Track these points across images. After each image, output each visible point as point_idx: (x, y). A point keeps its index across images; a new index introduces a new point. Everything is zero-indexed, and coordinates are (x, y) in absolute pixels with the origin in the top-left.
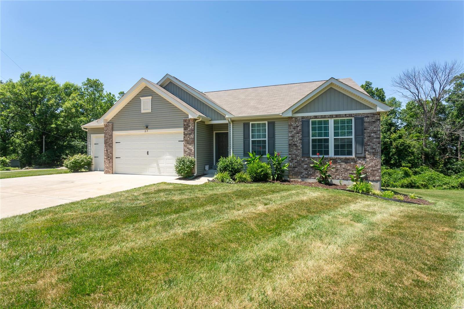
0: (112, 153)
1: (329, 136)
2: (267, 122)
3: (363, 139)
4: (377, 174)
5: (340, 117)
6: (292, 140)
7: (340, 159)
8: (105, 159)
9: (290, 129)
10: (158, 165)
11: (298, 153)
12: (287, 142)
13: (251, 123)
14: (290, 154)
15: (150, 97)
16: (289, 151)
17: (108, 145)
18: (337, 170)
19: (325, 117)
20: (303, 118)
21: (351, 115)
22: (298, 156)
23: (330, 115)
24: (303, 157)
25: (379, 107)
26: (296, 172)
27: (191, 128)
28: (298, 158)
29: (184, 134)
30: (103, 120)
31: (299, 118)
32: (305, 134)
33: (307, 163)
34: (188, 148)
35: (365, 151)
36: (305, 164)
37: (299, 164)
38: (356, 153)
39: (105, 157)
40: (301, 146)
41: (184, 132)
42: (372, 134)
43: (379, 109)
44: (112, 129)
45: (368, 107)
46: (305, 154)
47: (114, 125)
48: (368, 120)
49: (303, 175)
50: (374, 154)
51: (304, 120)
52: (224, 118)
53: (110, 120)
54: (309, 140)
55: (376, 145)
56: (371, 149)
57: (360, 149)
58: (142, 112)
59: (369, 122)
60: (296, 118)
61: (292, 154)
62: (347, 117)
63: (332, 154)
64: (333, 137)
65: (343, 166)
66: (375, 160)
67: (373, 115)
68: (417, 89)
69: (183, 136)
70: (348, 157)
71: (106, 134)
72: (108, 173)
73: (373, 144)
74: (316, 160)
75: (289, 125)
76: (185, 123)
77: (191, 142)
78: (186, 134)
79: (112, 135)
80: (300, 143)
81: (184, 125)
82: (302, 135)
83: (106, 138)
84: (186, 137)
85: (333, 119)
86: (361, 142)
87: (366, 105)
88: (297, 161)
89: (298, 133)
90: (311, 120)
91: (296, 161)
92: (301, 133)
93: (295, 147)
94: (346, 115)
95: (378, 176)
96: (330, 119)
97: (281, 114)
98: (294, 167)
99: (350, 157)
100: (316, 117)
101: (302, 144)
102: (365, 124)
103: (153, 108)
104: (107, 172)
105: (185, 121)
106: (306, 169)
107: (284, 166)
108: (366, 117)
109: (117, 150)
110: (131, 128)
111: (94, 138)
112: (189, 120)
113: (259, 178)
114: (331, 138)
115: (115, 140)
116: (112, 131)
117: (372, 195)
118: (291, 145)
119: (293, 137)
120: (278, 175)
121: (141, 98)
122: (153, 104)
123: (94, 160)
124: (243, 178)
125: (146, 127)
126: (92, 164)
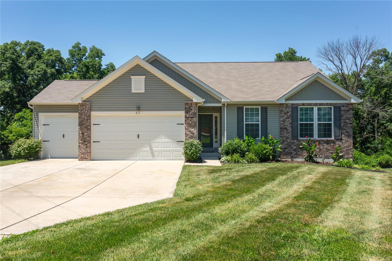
0: (90, 137)
1: (313, 121)
2: (260, 107)
3: (340, 124)
4: (351, 153)
5: (323, 105)
6: (283, 124)
7: (323, 141)
8: (79, 143)
9: (282, 114)
10: (151, 149)
11: (289, 136)
12: (279, 126)
13: (244, 107)
14: (281, 137)
15: (145, 76)
16: (280, 134)
17: (85, 127)
18: (320, 150)
19: (311, 104)
20: (292, 104)
21: (331, 104)
22: (288, 138)
23: (315, 103)
24: (292, 139)
25: (353, 99)
26: (287, 153)
27: (193, 111)
28: (289, 140)
29: (186, 118)
30: (80, 98)
31: (289, 105)
32: (294, 119)
33: (296, 144)
34: (190, 132)
35: (342, 134)
36: (294, 146)
37: (289, 145)
38: (335, 136)
39: (80, 141)
40: (291, 130)
41: (185, 116)
42: (347, 121)
43: (353, 101)
44: (90, 109)
45: (344, 98)
46: (295, 137)
47: (92, 104)
48: (344, 109)
49: (293, 156)
50: (348, 136)
51: (294, 107)
52: (220, 102)
53: (87, 99)
54: (298, 124)
55: (349, 129)
56: (346, 132)
57: (338, 131)
58: (132, 92)
59: (344, 110)
60: (287, 105)
61: (283, 137)
62: (328, 105)
63: (316, 137)
64: (317, 122)
65: (325, 147)
66: (349, 141)
67: (348, 105)
69: (184, 119)
70: (329, 139)
71: (81, 114)
72: (84, 160)
73: (348, 128)
74: (304, 141)
75: (280, 111)
76: (187, 107)
77: (194, 125)
78: (188, 117)
79: (90, 116)
80: (290, 127)
81: (186, 108)
82: (291, 119)
83: (81, 119)
84: (187, 120)
85: (317, 107)
86: (338, 126)
87: (342, 97)
88: (288, 143)
89: (288, 118)
90: (299, 107)
91: (286, 143)
92: (291, 118)
93: (286, 131)
94: (327, 104)
95: (351, 155)
96: (314, 107)
97: (275, 100)
98: (285, 149)
99: (331, 139)
100: (303, 104)
101: (292, 127)
102: (342, 112)
103: (146, 89)
104: (82, 159)
105: (187, 104)
106: (295, 150)
107: (278, 148)
108: (342, 106)
109: (96, 133)
110: (117, 109)
111: (43, 117)
112: (191, 104)
113: (264, 159)
114: (316, 122)
115: (93, 121)
116: (91, 111)
117: (355, 168)
118: (282, 129)
119: (284, 121)
120: (272, 155)
121: (131, 77)
122: (146, 84)
123: (43, 145)
124: (253, 159)
125: (139, 109)
126: (41, 151)
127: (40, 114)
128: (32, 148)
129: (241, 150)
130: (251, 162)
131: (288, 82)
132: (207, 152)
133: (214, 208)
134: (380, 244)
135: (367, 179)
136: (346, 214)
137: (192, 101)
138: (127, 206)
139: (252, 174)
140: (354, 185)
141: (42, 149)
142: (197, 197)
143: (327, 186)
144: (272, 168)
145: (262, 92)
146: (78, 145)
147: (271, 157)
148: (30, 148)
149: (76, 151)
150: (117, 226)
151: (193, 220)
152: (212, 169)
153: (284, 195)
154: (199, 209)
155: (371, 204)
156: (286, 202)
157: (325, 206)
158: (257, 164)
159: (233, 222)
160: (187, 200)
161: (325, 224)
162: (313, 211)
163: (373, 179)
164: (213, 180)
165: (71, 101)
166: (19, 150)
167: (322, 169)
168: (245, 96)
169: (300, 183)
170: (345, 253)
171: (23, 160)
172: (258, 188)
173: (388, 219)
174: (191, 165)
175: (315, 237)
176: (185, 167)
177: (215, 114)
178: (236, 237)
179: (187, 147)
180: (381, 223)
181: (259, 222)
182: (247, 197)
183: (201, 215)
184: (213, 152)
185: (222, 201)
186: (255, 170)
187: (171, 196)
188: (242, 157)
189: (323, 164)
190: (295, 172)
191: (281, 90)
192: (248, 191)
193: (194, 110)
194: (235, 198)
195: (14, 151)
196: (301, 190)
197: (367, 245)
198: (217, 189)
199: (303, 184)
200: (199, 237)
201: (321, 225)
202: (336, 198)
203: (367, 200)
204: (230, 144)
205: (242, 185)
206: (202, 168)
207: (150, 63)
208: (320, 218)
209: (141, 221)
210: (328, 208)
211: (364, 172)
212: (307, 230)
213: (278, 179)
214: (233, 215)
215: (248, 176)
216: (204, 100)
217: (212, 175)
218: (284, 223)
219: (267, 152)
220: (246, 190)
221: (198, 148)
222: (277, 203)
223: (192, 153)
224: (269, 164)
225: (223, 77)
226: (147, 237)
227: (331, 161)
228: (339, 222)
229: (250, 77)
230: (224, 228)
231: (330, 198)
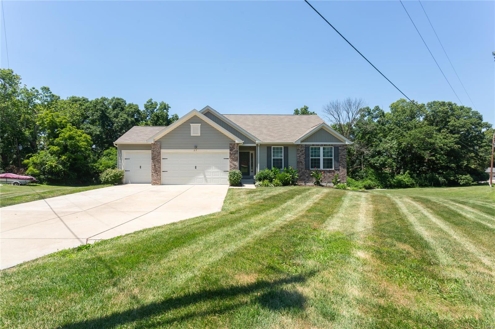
0: (160, 168)
1: (320, 157)
2: (283, 147)
3: (338, 159)
5: (326, 146)
6: (299, 159)
7: (327, 171)
8: (152, 172)
9: (298, 152)
10: (205, 176)
11: (303, 167)
12: (296, 160)
13: (272, 147)
15: (200, 124)
16: (297, 166)
17: (156, 161)
18: (325, 177)
19: (318, 145)
20: (306, 145)
21: (332, 145)
23: (321, 144)
24: (306, 169)
26: (302, 179)
27: (235, 149)
28: (303, 170)
30: (153, 140)
32: (307, 156)
33: (308, 173)
34: (233, 164)
35: (339, 166)
37: (303, 174)
38: (335, 167)
39: (153, 171)
40: (304, 163)
41: (230, 153)
42: (343, 157)
43: (347, 143)
44: (160, 147)
45: (341, 141)
46: (307, 168)
47: (162, 144)
48: (341, 149)
49: (306, 181)
50: (344, 167)
51: (306, 147)
52: (255, 143)
53: (158, 140)
54: (309, 159)
56: (342, 165)
57: (337, 164)
58: (191, 135)
60: (302, 145)
61: (299, 168)
63: (322, 168)
65: (328, 175)
66: (344, 171)
67: (343, 145)
68: (339, 116)
69: (229, 155)
70: (330, 169)
71: (153, 151)
72: (156, 185)
73: (343, 162)
74: (313, 171)
75: (297, 149)
77: (236, 159)
78: (232, 154)
79: (160, 153)
81: (230, 147)
82: (305, 156)
83: (154, 155)
84: (231, 156)
85: (322, 147)
86: (337, 160)
87: (339, 140)
88: (302, 172)
89: (303, 155)
90: (310, 147)
93: (301, 164)
94: (329, 145)
95: (345, 180)
97: (294, 142)
98: (300, 176)
99: (332, 169)
100: (313, 145)
101: (305, 161)
102: (339, 151)
103: (202, 133)
104: (154, 184)
105: (231, 144)
106: (307, 177)
107: (295, 176)
108: (340, 146)
109: (164, 165)
110: (180, 147)
111: (125, 153)
112: (234, 144)
113: (285, 183)
114: (322, 158)
115: (162, 156)
116: (160, 149)
117: (348, 189)
118: (299, 162)
119: (300, 157)
120: (291, 181)
121: (191, 124)
122: (202, 130)
123: (125, 174)
124: (278, 184)
125: (196, 147)
126: (123, 178)
127: (122, 150)
128: (117, 176)
129: (270, 178)
130: (276, 186)
131: (303, 129)
132: (245, 179)
133: (251, 219)
134: (365, 242)
135: (356, 197)
136: (342, 221)
137: (235, 142)
138: (188, 218)
139: (277, 194)
140: (347, 201)
141: (124, 177)
142: (238, 211)
143: (329, 202)
144: (291, 190)
145: (285, 136)
146: (151, 173)
147: (291, 182)
148: (115, 176)
149: (150, 178)
150: (180, 232)
151: (235, 228)
152: (249, 191)
153: (299, 209)
154: (240, 220)
155: (359, 214)
156: (301, 214)
157: (328, 216)
158: (281, 187)
159: (264, 228)
160: (231, 213)
161: (328, 229)
162: (320, 219)
163: (360, 197)
164: (250, 198)
165: (146, 142)
166: (107, 177)
167: (326, 190)
168: (273, 139)
169: (311, 200)
170: (341, 248)
171: (110, 185)
172: (281, 204)
173: (370, 225)
174: (234, 188)
175: (321, 238)
176: (229, 190)
177: (251, 152)
178: (266, 239)
179: (231, 175)
180: (365, 227)
181: (282, 228)
182: (274, 211)
183: (241, 224)
184: (250, 179)
185: (256, 213)
186: (279, 191)
187: (220, 210)
188: (270, 182)
189: (326, 187)
190: (307, 193)
191: (298, 135)
192: (275, 206)
193: (237, 149)
194: (265, 211)
195: (103, 178)
196: (311, 205)
197: (356, 243)
198: (253, 205)
199: (312, 201)
200: (240, 239)
201: (325, 229)
202: (335, 211)
203: (356, 212)
204: (262, 173)
205: (271, 202)
206: (241, 190)
207: (204, 115)
208: (324, 224)
209: (197, 229)
210: (330, 218)
211: (354, 192)
212: (315, 233)
213: (295, 198)
214: (264, 224)
215: (274, 196)
216: (243, 142)
217: (249, 195)
218: (299, 228)
219: (287, 179)
220: (273, 206)
221: (239, 176)
222: (295, 215)
223: (235, 179)
224: (289, 187)
225: (257, 125)
226: (202, 240)
227: (332, 185)
228: (337, 227)
229: (276, 126)
230: (257, 233)
231: (331, 211)
